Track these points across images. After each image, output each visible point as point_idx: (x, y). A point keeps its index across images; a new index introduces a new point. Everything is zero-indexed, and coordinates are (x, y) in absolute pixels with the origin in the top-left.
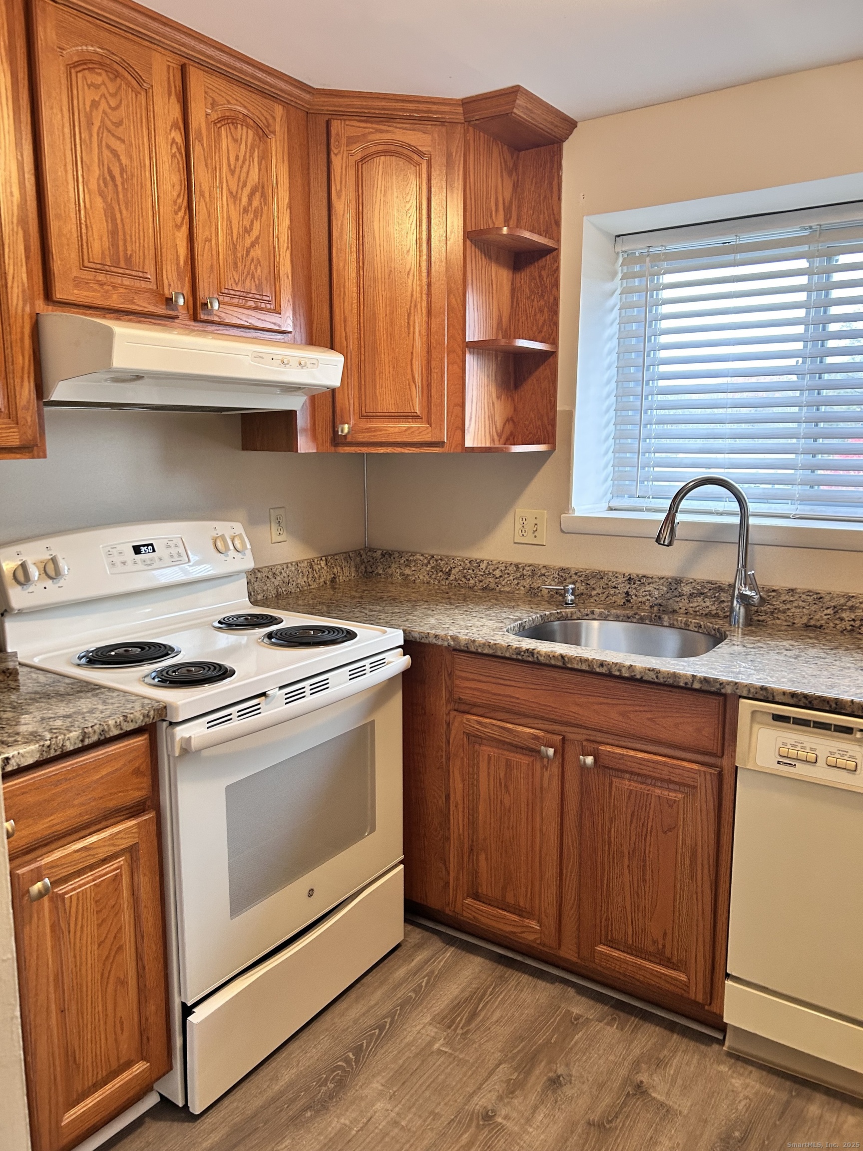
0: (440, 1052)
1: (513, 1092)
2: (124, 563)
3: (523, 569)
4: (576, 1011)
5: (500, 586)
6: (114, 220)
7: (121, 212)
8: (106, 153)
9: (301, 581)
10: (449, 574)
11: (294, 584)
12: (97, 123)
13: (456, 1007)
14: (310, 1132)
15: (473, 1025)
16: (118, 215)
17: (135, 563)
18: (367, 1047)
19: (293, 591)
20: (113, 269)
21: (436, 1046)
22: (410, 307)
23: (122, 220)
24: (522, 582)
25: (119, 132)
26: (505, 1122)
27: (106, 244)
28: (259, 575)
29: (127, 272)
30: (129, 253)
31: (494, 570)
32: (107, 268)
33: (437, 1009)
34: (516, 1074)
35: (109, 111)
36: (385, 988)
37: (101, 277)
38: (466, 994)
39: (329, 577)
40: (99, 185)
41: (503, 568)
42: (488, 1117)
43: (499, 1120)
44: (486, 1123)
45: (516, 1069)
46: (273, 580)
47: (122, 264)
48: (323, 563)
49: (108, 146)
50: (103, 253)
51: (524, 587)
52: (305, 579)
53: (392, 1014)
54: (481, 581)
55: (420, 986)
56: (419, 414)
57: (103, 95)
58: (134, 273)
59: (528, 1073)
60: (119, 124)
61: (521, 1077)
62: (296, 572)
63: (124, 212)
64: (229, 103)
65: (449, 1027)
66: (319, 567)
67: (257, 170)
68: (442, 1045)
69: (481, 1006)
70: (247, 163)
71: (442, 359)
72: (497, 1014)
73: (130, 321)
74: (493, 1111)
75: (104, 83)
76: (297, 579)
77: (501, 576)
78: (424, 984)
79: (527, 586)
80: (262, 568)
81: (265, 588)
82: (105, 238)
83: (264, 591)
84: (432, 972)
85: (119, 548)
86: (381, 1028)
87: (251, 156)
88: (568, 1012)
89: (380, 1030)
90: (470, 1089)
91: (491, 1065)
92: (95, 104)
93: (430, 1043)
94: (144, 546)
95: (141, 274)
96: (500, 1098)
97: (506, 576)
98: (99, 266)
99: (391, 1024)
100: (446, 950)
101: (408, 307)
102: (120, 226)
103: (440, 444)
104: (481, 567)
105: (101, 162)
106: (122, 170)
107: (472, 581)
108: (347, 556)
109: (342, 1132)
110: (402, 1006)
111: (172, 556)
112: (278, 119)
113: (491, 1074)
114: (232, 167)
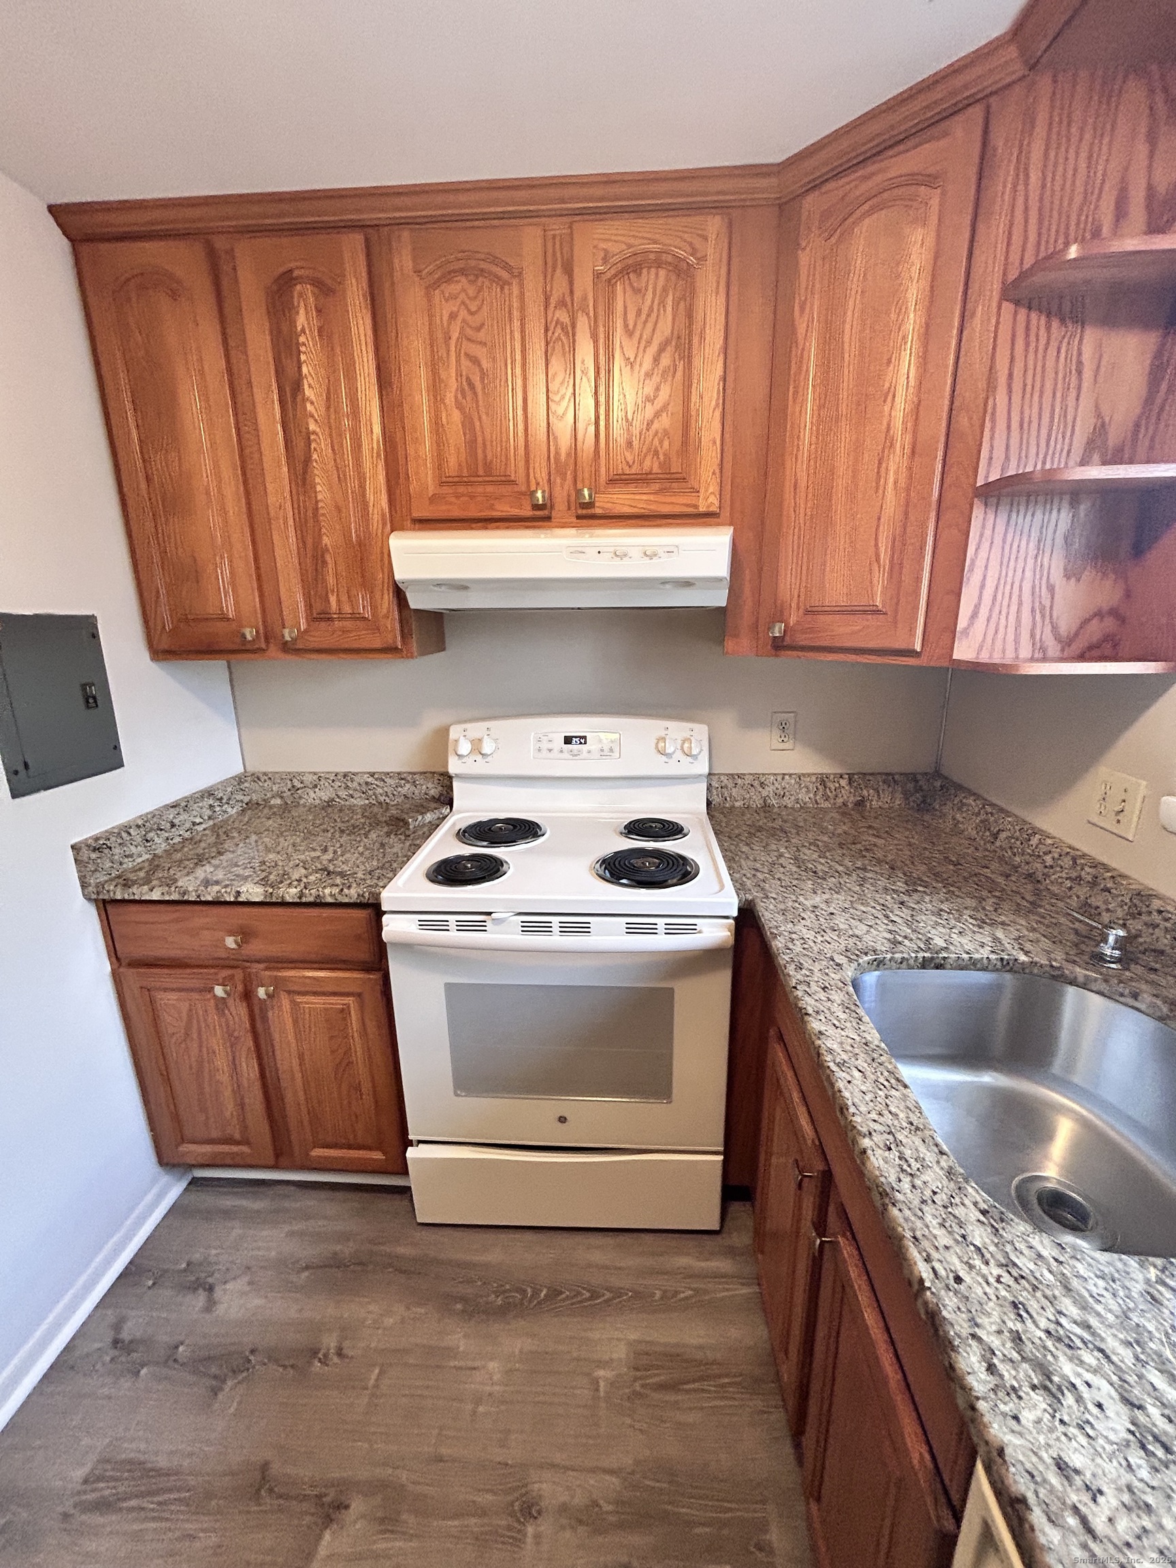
0: (595, 1382)
1: (580, 1522)
2: (550, 750)
3: (1082, 869)
4: (774, 1536)
5: (1048, 881)
6: (473, 429)
7: (480, 418)
8: (465, 363)
9: (804, 797)
10: (995, 836)
11: (793, 798)
12: (455, 336)
13: (673, 1357)
14: (439, 1322)
15: (656, 1396)
16: (477, 424)
17: (561, 751)
18: (564, 1300)
19: (789, 806)
20: (472, 479)
21: (601, 1373)
22: (883, 449)
23: (482, 427)
24: (1076, 889)
25: (481, 335)
26: (529, 1540)
27: (463, 457)
28: (739, 781)
29: (487, 479)
30: (489, 457)
31: (1045, 854)
32: (465, 479)
33: (655, 1336)
34: (610, 1508)
35: (469, 318)
36: (650, 1262)
37: (461, 489)
38: (699, 1355)
39: (852, 799)
40: (456, 397)
41: (1056, 856)
42: (530, 1510)
43: (530, 1530)
44: (518, 1515)
45: (617, 1502)
46: (761, 789)
47: (481, 472)
48: (843, 782)
49: (467, 355)
50: (460, 465)
51: (1078, 897)
52: (812, 795)
53: (618, 1292)
54: (1028, 863)
55: (676, 1293)
56: (880, 607)
57: (463, 303)
58: (494, 479)
59: (621, 1526)
60: (479, 329)
61: (612, 1519)
62: (797, 786)
63: (484, 417)
64: (630, 246)
65: (637, 1369)
66: (837, 785)
67: (670, 317)
68: (606, 1379)
69: (692, 1386)
70: (654, 315)
71: (923, 525)
72: (691, 1418)
73: (498, 528)
74: (539, 1512)
75: (464, 290)
76: (798, 794)
77: (1052, 867)
78: (682, 1295)
79: (1082, 897)
80: (744, 775)
81: (747, 796)
82: (462, 450)
83: (744, 799)
84: (706, 1292)
85: (551, 736)
86: (594, 1295)
87: (662, 303)
88: (763, 1527)
89: (592, 1296)
90: (559, 1458)
91: (606, 1463)
92: (453, 316)
93: (601, 1364)
94: (576, 737)
95: (503, 479)
96: (564, 1509)
97: (1058, 869)
98: (456, 479)
99: (606, 1301)
100: (748, 1285)
101: (880, 448)
102: (479, 434)
103: (911, 653)
104: (1031, 843)
105: (459, 374)
106: (483, 374)
107: (1017, 859)
108: (890, 779)
109: (451, 1352)
110: (637, 1295)
111: (602, 750)
112: (712, 237)
113: (593, 1470)
114: (631, 327)
